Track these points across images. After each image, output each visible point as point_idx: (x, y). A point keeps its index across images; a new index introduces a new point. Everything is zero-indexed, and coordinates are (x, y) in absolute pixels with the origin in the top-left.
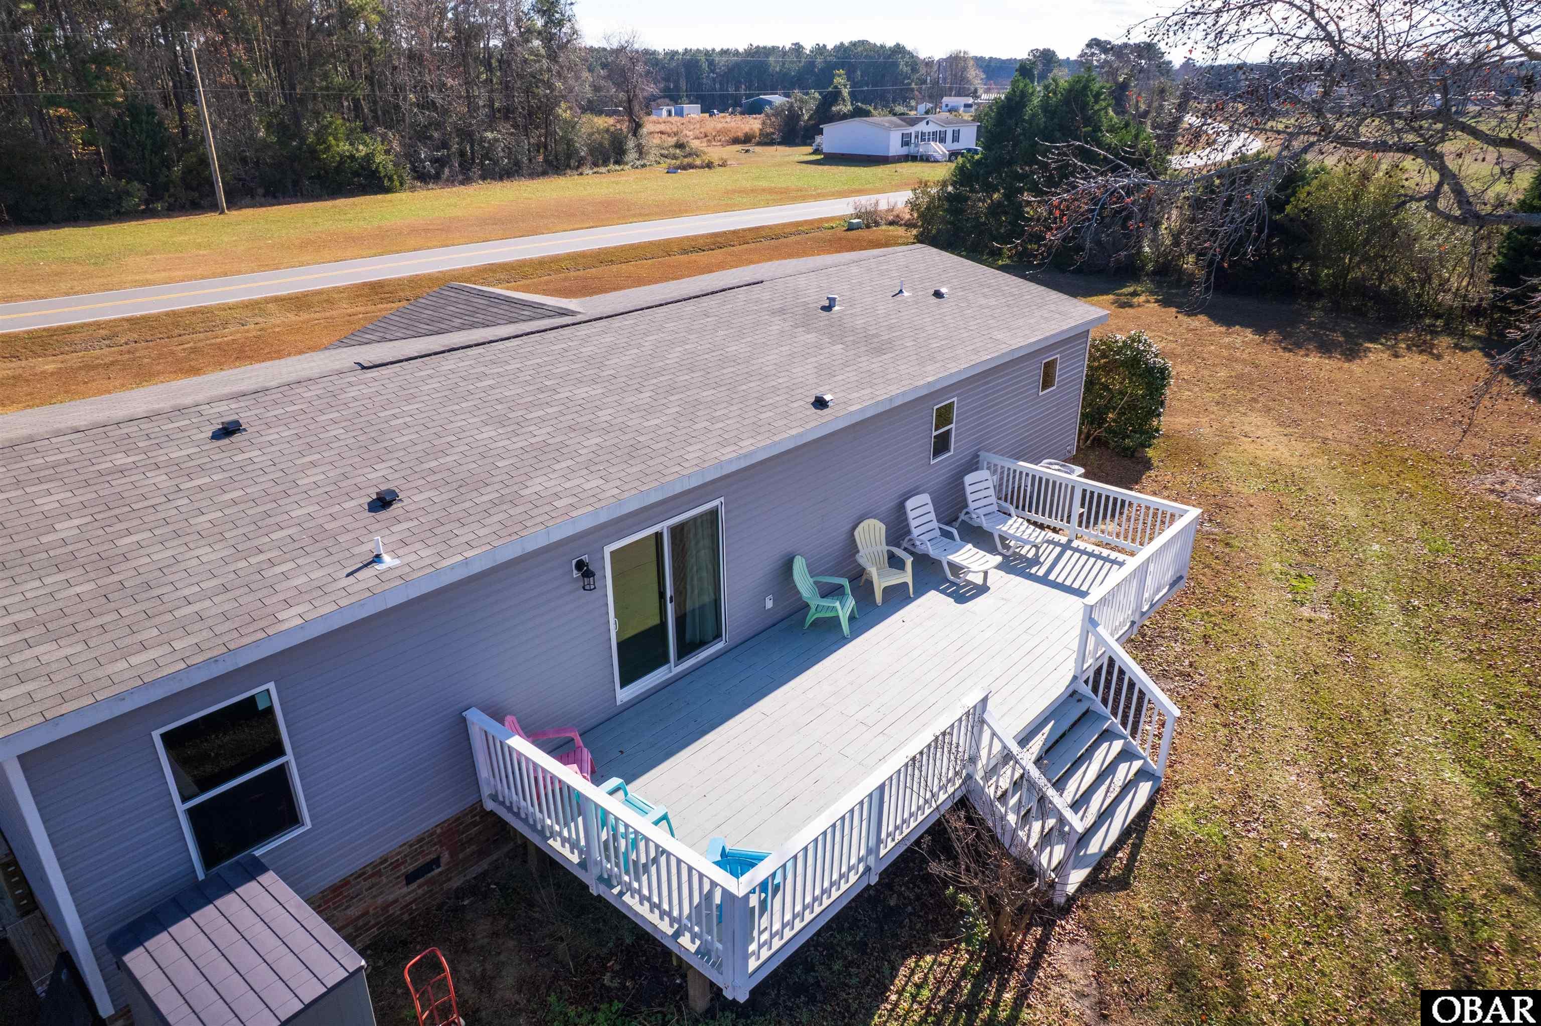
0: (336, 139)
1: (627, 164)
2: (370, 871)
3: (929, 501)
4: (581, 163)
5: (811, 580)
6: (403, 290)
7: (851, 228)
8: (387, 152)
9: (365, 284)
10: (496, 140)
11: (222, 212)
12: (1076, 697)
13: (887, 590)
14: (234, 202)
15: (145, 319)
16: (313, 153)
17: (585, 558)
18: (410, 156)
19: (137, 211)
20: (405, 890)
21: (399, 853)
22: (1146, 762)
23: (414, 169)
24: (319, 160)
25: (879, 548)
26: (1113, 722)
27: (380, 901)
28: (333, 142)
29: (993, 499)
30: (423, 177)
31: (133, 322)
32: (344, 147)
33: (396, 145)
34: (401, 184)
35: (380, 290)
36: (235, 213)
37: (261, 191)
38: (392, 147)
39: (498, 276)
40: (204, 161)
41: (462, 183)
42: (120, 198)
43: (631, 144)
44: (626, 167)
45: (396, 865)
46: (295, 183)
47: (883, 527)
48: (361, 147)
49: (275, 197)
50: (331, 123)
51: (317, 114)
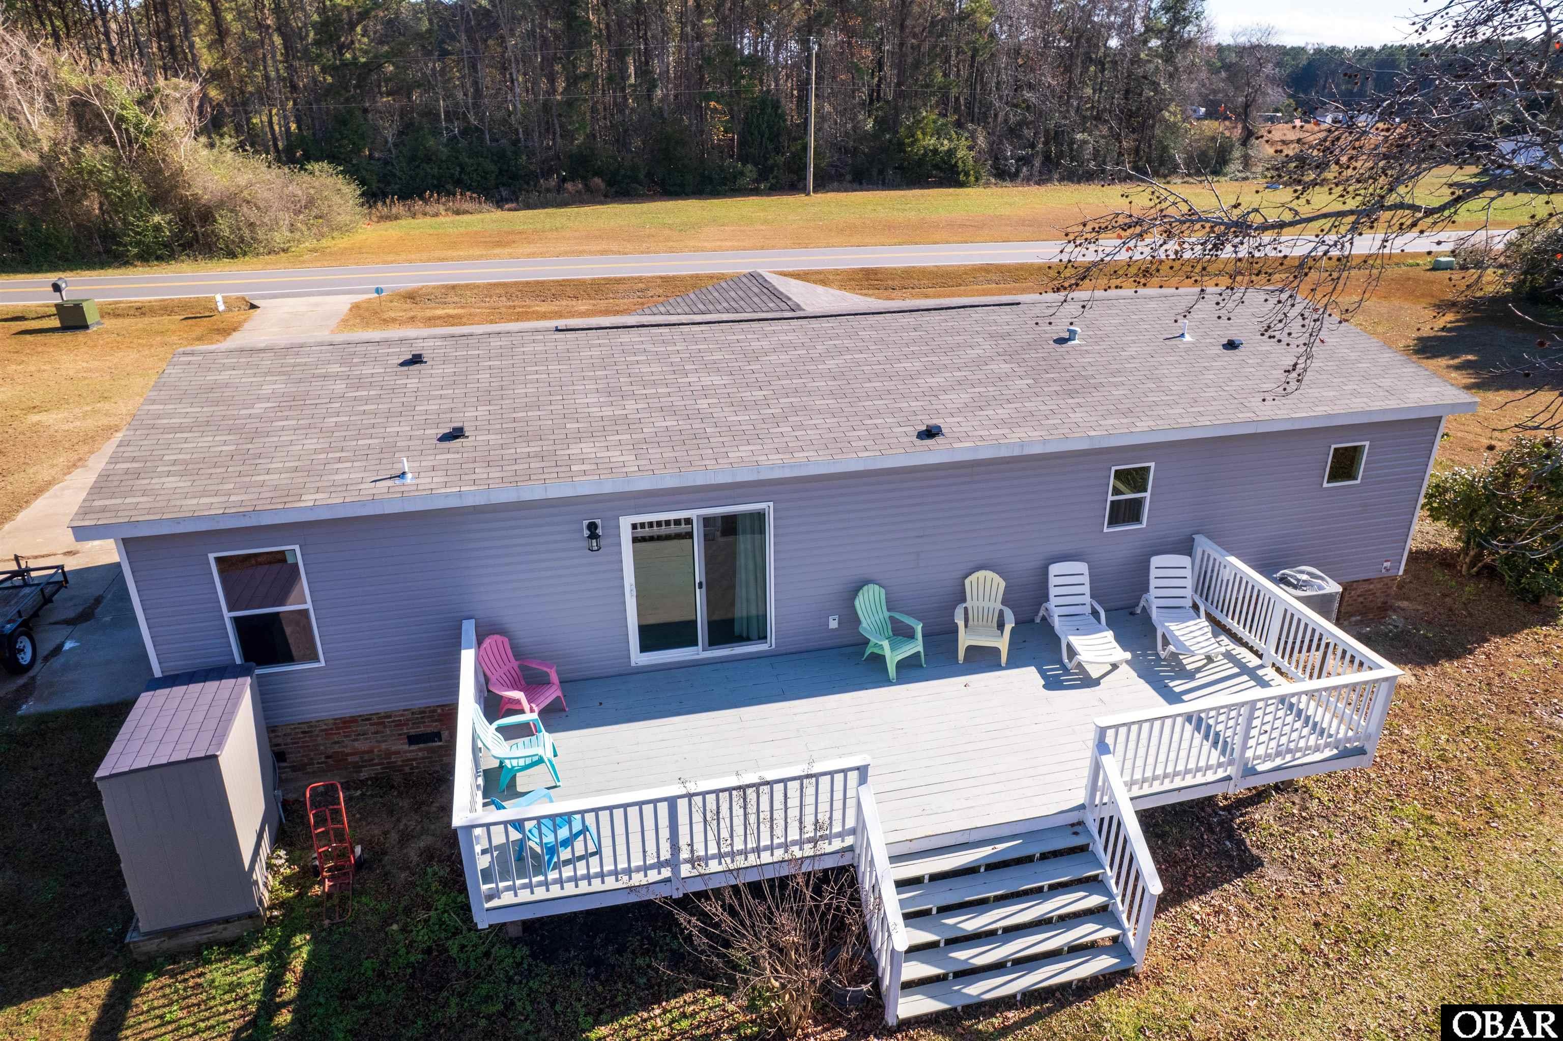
0: (924, 134)
1: (1225, 175)
2: (375, 719)
3: (1086, 572)
4: (1174, 170)
5: (887, 614)
6: (893, 279)
7: (1437, 267)
8: (970, 148)
9: (862, 270)
10: (1085, 142)
11: (808, 194)
12: (1078, 829)
13: (970, 649)
14: (822, 185)
15: (674, 278)
16: (901, 145)
17: (599, 522)
18: (995, 155)
19: (746, 189)
20: (406, 747)
21: (402, 715)
22: (1124, 934)
23: (995, 166)
24: (905, 152)
25: (992, 605)
26: (1105, 873)
27: (384, 746)
28: (920, 136)
29: (1188, 592)
30: (1003, 174)
31: (665, 280)
32: (931, 142)
33: (981, 141)
34: (977, 179)
35: (872, 277)
36: (819, 195)
37: (849, 177)
38: (976, 144)
39: (989, 277)
40: (805, 148)
41: (1038, 183)
42: (735, 177)
43: (1237, 154)
44: (1223, 179)
45: (399, 724)
46: (881, 172)
47: (1003, 584)
48: (946, 142)
49: (861, 183)
50: (924, 118)
51: (914, 109)
